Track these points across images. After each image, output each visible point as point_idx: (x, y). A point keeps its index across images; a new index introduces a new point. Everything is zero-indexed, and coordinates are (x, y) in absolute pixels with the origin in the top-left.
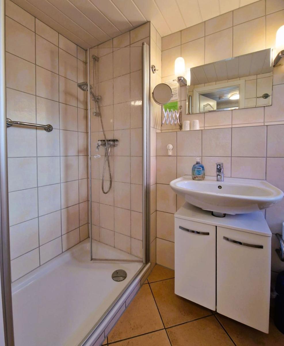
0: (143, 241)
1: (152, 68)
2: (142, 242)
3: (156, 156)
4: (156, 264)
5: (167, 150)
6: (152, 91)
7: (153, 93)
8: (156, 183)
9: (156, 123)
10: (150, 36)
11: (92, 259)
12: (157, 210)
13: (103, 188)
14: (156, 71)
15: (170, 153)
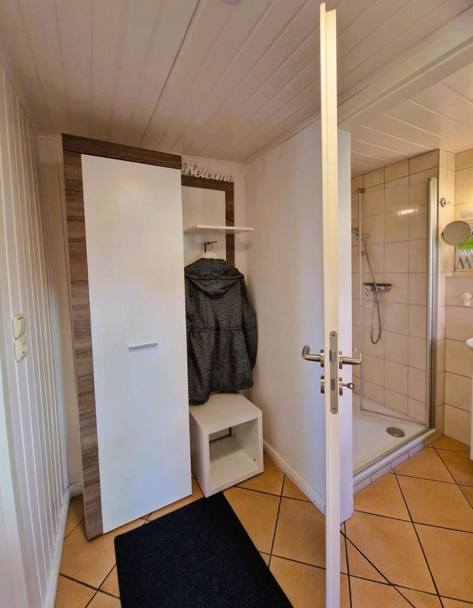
0: (426, 403)
1: (441, 202)
2: (425, 405)
3: (446, 306)
4: (443, 435)
5: (463, 300)
6: (441, 231)
7: (442, 234)
8: (445, 339)
9: (446, 266)
10: (438, 166)
11: (362, 410)
12: (446, 370)
13: (372, 337)
14: (447, 204)
15: (468, 304)
